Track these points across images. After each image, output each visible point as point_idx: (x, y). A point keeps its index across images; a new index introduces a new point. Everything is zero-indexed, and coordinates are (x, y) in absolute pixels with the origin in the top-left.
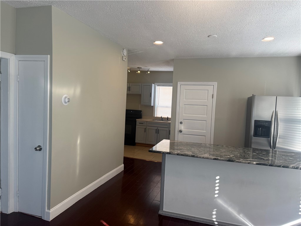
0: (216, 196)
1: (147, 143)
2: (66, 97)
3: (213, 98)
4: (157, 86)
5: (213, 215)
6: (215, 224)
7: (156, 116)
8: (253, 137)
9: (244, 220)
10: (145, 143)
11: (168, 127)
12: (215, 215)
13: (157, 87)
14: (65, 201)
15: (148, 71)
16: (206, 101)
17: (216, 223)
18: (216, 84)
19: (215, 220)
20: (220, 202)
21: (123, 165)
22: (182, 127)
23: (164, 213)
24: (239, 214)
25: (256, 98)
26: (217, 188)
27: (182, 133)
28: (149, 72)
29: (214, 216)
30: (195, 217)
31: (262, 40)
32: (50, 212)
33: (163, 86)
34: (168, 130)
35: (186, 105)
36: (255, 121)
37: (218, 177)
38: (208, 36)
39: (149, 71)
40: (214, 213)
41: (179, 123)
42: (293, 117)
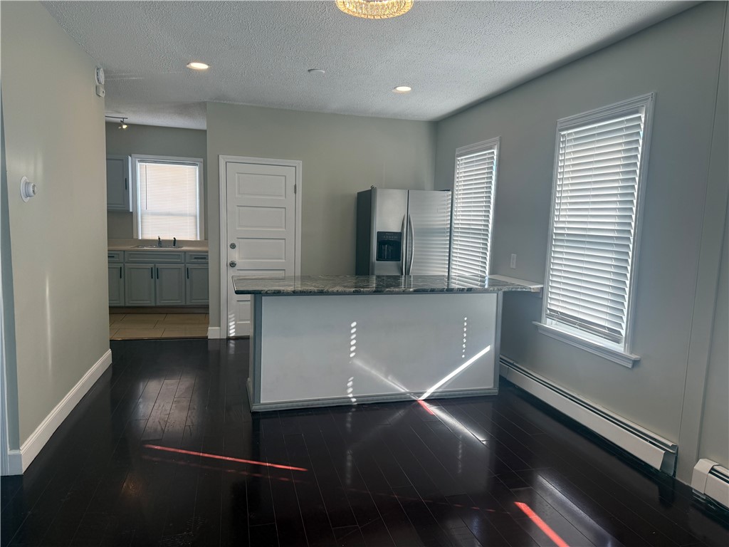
0: (352, 355)
1: (127, 305)
2: (27, 184)
3: (295, 193)
4: (140, 161)
5: (348, 388)
6: (351, 402)
7: (140, 238)
8: (376, 261)
9: (393, 384)
10: (122, 304)
11: (183, 261)
12: (352, 386)
13: (139, 165)
14: (36, 431)
15: (122, 123)
16: (284, 198)
17: (354, 400)
18: (299, 164)
19: (351, 396)
20: (359, 363)
21: (109, 351)
22: (235, 256)
23: (262, 407)
24: (386, 377)
25: (379, 192)
26: (353, 342)
27: (237, 267)
28: (125, 127)
29: (350, 390)
30: (319, 400)
31: (393, 91)
32: (22, 452)
33: (155, 162)
34: (183, 269)
35: (241, 208)
36: (379, 233)
37: (354, 324)
38: (309, 71)
39: (126, 124)
40: (350, 384)
41: (229, 246)
42: (433, 225)
